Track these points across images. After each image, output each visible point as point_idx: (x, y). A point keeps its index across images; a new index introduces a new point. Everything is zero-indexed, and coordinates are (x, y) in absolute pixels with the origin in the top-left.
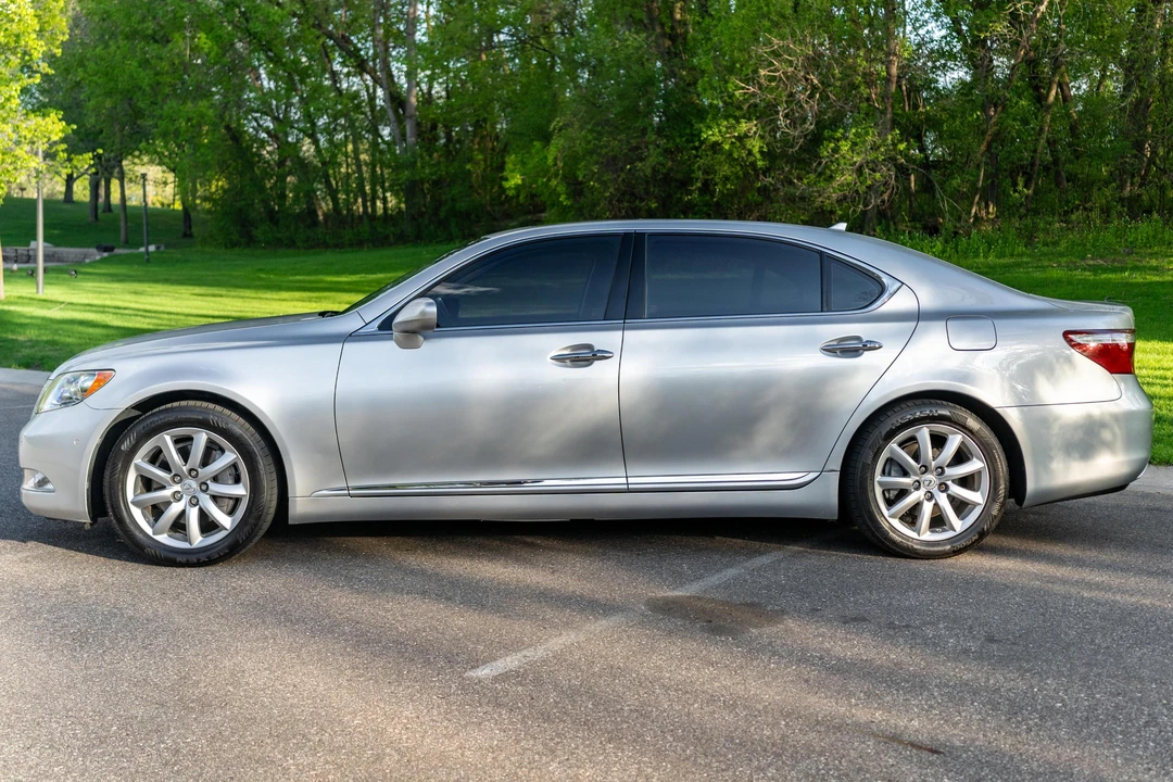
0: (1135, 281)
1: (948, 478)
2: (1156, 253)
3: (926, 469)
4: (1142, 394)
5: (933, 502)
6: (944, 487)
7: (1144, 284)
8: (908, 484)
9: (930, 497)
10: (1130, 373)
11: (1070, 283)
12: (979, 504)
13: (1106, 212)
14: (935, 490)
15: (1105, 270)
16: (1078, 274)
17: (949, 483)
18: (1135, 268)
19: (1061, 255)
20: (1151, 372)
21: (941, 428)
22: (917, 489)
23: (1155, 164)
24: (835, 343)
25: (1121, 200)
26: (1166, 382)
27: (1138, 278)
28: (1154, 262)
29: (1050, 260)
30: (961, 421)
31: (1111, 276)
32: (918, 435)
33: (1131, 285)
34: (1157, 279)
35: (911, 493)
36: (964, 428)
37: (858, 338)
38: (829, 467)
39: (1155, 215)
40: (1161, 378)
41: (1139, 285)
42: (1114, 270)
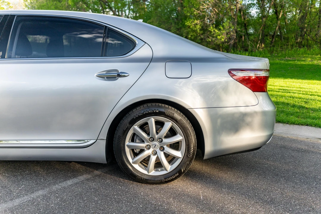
0: (298, 64)
1: (165, 144)
2: (305, 57)
3: (153, 139)
4: (270, 103)
5: (156, 156)
6: (162, 149)
7: (300, 65)
8: (143, 147)
9: (155, 153)
10: (264, 91)
11: (280, 64)
12: (180, 158)
13: (292, 46)
14: (158, 150)
15: (290, 61)
16: (283, 62)
17: (165, 147)
18: (298, 60)
19: (279, 57)
20: (296, 89)
21: (161, 118)
22: (149, 149)
23: (306, 33)
24: (105, 73)
25: (297, 43)
26: (300, 92)
27: (299, 63)
28: (304, 59)
29: (276, 58)
30: (171, 115)
31: (292, 62)
32: (149, 122)
33: (297, 65)
34: (304, 63)
35: (145, 151)
36: (173, 119)
37: (117, 70)
38: (100, 137)
39: (306, 47)
40: (299, 91)
41: (299, 65)
42: (293, 61)
